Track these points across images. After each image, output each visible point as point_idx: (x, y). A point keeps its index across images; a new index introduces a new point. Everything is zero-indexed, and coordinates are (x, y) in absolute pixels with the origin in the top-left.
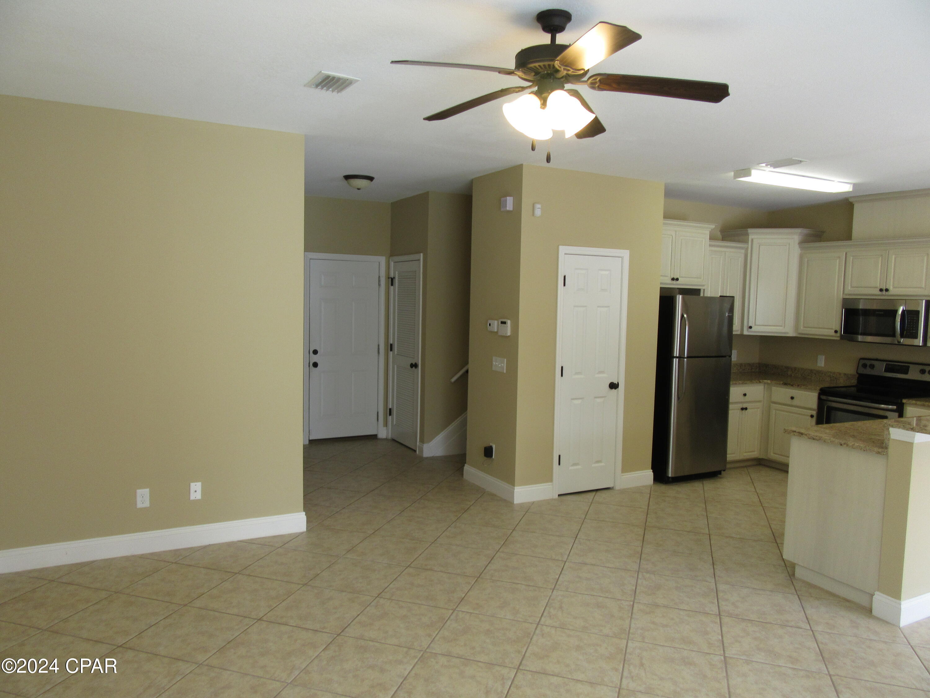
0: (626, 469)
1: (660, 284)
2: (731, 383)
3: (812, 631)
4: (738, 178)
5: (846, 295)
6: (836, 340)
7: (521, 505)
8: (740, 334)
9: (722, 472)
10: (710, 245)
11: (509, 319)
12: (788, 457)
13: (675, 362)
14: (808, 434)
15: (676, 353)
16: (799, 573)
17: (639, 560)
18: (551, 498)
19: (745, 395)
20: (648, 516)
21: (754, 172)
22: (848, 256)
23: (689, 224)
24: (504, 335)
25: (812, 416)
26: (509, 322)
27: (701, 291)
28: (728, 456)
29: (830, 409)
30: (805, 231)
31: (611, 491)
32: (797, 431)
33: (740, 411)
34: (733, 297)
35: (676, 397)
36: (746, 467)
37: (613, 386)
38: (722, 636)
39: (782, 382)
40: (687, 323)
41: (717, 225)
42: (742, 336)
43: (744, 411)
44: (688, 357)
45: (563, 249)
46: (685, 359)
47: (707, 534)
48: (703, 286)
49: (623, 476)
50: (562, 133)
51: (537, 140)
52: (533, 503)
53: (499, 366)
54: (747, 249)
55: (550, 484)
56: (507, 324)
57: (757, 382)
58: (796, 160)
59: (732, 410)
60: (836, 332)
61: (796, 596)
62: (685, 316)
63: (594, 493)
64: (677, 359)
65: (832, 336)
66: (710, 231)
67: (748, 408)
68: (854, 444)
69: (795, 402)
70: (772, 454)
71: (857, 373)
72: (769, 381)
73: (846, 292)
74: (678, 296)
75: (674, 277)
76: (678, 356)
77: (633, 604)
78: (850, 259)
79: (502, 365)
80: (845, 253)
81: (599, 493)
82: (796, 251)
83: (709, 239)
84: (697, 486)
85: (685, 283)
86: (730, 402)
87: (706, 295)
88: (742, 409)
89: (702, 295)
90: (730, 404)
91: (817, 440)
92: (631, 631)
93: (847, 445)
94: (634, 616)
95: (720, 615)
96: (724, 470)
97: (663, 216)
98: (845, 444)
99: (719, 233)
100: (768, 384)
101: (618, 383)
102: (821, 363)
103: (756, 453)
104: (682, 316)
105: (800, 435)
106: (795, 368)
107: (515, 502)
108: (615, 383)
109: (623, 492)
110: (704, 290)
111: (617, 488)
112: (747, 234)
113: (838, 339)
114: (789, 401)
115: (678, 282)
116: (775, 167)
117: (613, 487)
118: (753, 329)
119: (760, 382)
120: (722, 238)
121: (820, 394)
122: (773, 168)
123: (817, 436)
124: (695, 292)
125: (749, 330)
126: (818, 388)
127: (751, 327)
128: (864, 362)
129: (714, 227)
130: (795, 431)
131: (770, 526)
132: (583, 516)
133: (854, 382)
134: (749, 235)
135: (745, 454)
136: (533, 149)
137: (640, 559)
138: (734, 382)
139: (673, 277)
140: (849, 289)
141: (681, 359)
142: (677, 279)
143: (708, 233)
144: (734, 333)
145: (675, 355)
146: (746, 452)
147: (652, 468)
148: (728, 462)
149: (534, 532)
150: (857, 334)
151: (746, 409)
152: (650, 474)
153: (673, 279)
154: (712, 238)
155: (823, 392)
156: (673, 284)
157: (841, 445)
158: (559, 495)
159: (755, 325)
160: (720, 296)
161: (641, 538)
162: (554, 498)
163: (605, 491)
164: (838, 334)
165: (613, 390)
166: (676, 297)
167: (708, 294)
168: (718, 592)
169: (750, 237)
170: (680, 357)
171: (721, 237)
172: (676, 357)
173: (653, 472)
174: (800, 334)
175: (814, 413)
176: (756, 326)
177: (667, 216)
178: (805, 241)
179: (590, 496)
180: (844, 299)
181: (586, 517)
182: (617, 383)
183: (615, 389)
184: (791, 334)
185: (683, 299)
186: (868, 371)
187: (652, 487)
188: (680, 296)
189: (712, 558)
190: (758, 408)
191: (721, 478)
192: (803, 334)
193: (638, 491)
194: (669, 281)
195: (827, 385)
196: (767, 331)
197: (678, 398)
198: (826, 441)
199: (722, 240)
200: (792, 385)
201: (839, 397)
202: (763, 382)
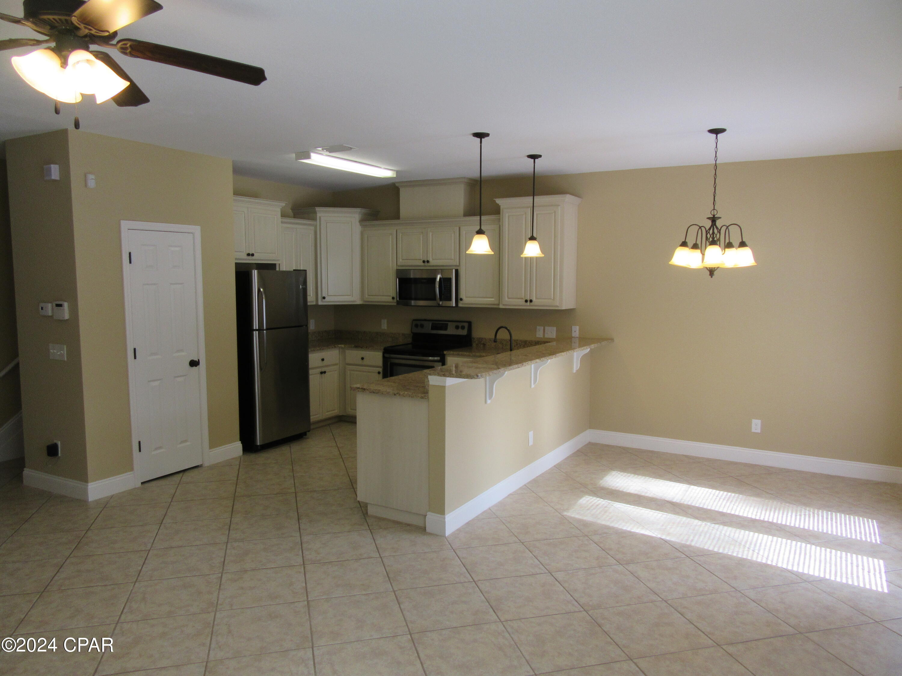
0: (213, 444)
1: (235, 260)
2: (309, 350)
3: (381, 557)
4: (300, 160)
5: (399, 266)
6: (394, 305)
7: (97, 502)
8: (316, 305)
9: (307, 433)
10: (282, 222)
11: (65, 301)
12: (356, 410)
13: (256, 334)
14: (369, 389)
15: (256, 326)
16: (371, 510)
17: (228, 532)
18: (134, 487)
19: (323, 360)
20: (237, 486)
21: (313, 155)
22: (398, 232)
23: (262, 201)
24: (61, 319)
25: (379, 373)
26: (66, 305)
27: (277, 265)
28: (311, 417)
29: (393, 365)
30: (364, 211)
31: (199, 468)
32: (360, 388)
33: (319, 375)
34: (306, 271)
35: (259, 368)
36: (329, 425)
37: (194, 363)
38: (306, 584)
39: (353, 346)
40: (264, 296)
41: (287, 203)
42: (317, 306)
43: (323, 375)
44: (267, 329)
45: (125, 225)
46: (265, 331)
47: (294, 493)
48: (278, 260)
49: (210, 452)
50: (92, 98)
51: (60, 102)
52: (112, 497)
53: (58, 353)
54: (316, 226)
55: (131, 473)
56: (64, 306)
57: (333, 348)
58: (348, 147)
59: (311, 375)
60: (393, 298)
61: (369, 531)
62: (262, 290)
63: (181, 475)
64: (257, 332)
65: (390, 302)
66: (281, 209)
67: (326, 371)
68: (404, 393)
69: (365, 362)
70: (350, 410)
71: (412, 332)
72: (343, 346)
73: (399, 264)
74: (253, 271)
75: (250, 253)
76: (257, 328)
77: (222, 576)
78: (400, 235)
79: (62, 352)
80: (395, 230)
81: (187, 474)
82: (357, 228)
83: (280, 217)
84: (285, 450)
85: (260, 258)
86: (310, 367)
87: (281, 270)
88: (322, 373)
89: (277, 269)
90: (310, 369)
91: (377, 393)
92: (219, 602)
93: (399, 394)
94: (222, 587)
95: (304, 564)
96: (309, 431)
97: (233, 193)
98: (397, 394)
99: (291, 210)
100: (342, 348)
101: (199, 360)
102: (384, 326)
103: (336, 411)
104: (259, 290)
105: (363, 390)
106: (365, 332)
107: (90, 499)
108: (195, 360)
109: (212, 467)
110: (279, 264)
111: (206, 464)
112: (315, 213)
113: (395, 304)
114: (360, 362)
115: (253, 258)
116: (330, 152)
117: (201, 465)
118: (326, 300)
119: (335, 347)
120: (294, 215)
121: (384, 353)
122: (329, 153)
123: (376, 390)
124: (271, 267)
125: (323, 300)
126: (382, 348)
127: (324, 298)
128: (417, 323)
129: (284, 205)
130: (359, 388)
131: (348, 474)
132: (170, 500)
133: (410, 340)
134: (316, 213)
135: (327, 414)
136: (57, 112)
137: (229, 530)
138: (313, 349)
139: (248, 253)
140: (400, 261)
141: (261, 331)
142: (253, 255)
143: (279, 210)
144: (309, 304)
145: (255, 328)
146: (327, 412)
147: (240, 440)
148: (311, 423)
149: (114, 527)
150: (411, 299)
151: (325, 372)
152: (238, 446)
153: (248, 255)
154: (283, 215)
155: (387, 351)
156: (249, 260)
157: (395, 395)
158: (142, 483)
159: (328, 295)
160: (294, 270)
161: (231, 509)
162: (137, 486)
163: (196, 470)
164: (395, 300)
165: (194, 368)
166: (251, 272)
167: (284, 268)
168: (303, 544)
169: (318, 215)
170: (260, 330)
171: (292, 214)
172: (256, 330)
173: (241, 443)
174: (365, 301)
175: (381, 370)
176: (329, 297)
177: (237, 193)
178: (364, 220)
179: (177, 478)
180: (397, 270)
181: (173, 500)
182: (197, 360)
183: (196, 366)
184: (359, 302)
185: (259, 274)
186: (419, 330)
187: (242, 458)
188: (256, 271)
189: (298, 513)
190: (336, 370)
191: (308, 438)
192: (369, 302)
193: (228, 464)
194: (245, 257)
195: (388, 345)
196: (341, 300)
197: (261, 369)
198: (383, 393)
199: (294, 218)
200: (362, 348)
201: (398, 354)
202: (338, 346)
